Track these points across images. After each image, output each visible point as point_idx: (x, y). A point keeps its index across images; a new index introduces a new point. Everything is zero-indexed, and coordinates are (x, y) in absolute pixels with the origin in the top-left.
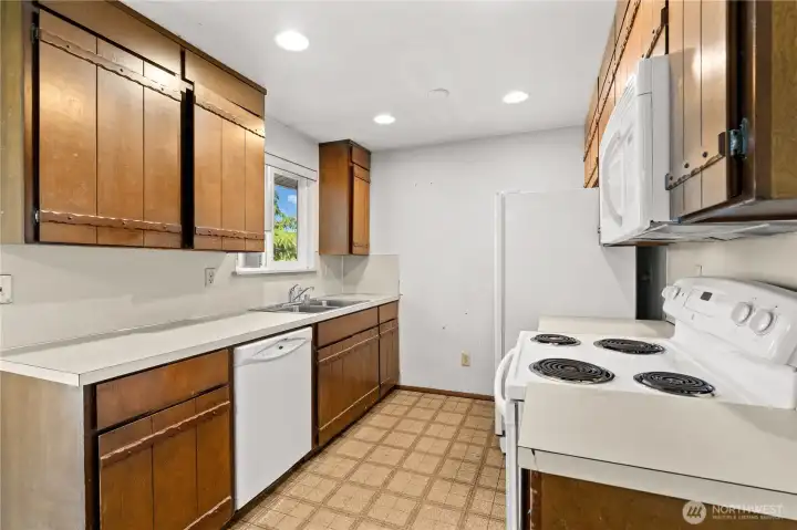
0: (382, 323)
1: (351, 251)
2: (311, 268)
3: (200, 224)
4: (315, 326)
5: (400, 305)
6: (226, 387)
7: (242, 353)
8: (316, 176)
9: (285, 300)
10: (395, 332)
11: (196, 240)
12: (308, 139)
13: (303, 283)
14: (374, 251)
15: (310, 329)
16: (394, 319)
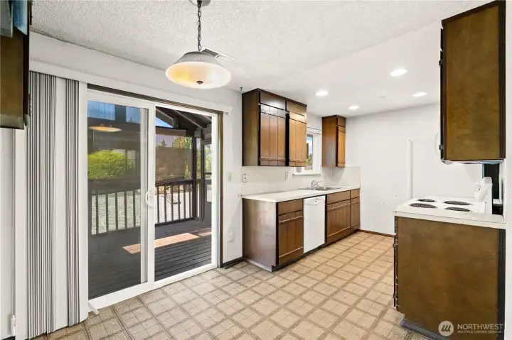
0: (352, 199)
1: (337, 165)
2: (319, 173)
3: (291, 158)
4: (326, 195)
5: (361, 191)
6: (301, 211)
7: (306, 201)
8: (321, 132)
9: (310, 186)
10: (358, 203)
11: (290, 163)
12: (317, 117)
13: (317, 179)
14: (347, 165)
15: (324, 197)
16: (358, 197)
